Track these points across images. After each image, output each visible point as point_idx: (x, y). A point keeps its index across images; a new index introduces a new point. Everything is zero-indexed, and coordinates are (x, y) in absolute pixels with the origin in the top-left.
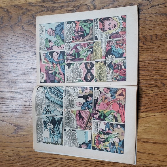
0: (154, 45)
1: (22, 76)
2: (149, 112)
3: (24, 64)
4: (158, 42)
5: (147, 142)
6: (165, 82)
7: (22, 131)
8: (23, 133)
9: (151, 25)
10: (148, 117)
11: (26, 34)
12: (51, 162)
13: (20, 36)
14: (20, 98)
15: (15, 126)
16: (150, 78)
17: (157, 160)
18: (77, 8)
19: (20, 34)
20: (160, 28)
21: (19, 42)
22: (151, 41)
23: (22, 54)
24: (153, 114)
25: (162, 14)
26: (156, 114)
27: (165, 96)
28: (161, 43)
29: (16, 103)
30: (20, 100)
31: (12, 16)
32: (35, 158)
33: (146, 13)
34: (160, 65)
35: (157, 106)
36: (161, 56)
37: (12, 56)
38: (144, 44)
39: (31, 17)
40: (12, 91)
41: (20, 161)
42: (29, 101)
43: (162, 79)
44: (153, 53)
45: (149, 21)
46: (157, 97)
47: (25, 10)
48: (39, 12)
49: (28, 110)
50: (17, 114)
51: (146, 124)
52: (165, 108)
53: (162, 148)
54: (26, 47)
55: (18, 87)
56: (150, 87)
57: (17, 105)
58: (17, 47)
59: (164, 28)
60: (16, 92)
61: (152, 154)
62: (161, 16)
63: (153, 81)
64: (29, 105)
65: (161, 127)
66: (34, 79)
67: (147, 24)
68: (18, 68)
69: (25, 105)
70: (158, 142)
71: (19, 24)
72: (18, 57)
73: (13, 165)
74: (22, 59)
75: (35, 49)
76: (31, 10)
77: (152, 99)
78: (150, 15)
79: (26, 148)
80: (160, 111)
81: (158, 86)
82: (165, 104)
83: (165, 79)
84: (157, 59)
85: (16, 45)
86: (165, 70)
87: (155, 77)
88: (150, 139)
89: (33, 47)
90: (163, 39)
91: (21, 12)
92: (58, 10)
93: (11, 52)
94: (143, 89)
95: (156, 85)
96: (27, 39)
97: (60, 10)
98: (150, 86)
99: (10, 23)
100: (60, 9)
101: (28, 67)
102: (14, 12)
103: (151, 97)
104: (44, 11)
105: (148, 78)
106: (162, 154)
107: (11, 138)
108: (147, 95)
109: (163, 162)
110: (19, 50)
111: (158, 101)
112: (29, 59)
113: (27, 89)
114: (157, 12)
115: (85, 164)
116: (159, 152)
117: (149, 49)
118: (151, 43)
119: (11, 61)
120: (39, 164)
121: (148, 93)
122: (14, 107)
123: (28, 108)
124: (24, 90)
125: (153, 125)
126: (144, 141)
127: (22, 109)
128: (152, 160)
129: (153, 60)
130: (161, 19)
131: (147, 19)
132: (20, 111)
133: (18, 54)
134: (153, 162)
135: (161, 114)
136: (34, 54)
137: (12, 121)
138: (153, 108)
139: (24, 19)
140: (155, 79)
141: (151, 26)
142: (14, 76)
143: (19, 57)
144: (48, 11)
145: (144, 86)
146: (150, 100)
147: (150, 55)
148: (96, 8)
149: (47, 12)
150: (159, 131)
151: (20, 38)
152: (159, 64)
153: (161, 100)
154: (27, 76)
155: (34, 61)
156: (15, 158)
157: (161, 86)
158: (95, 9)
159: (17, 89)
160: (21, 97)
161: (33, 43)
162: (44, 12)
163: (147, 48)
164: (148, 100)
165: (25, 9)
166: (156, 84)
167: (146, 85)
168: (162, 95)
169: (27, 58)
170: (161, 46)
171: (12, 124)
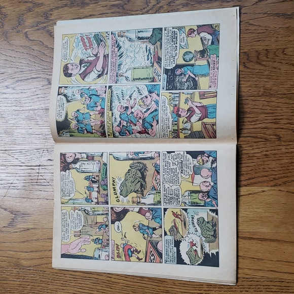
0: (262, 68)
1: (24, 122)
2: (253, 186)
3: (28, 101)
4: (270, 63)
5: (249, 238)
6: (282, 133)
7: (24, 222)
8: (25, 226)
9: (258, 33)
10: (251, 194)
11: (33, 47)
12: (77, 277)
13: (22, 50)
14: (20, 162)
15: (12, 212)
16: (256, 126)
17: (267, 270)
18: (126, 2)
19: (21, 46)
20: (273, 39)
21: (19, 61)
22: (258, 60)
23: (25, 83)
24: (260, 189)
25: (277, 14)
26: (266, 189)
27: (281, 158)
28: (276, 65)
29: (13, 171)
30: (21, 166)
31: (7, 15)
32: (49, 270)
33: (249, 12)
34: (273, 104)
35: (266, 175)
36: (275, 88)
37: (7, 87)
38: (245, 66)
39: (42, 16)
40: (5, 150)
41: (21, 275)
42: (38, 167)
43: (277, 128)
44: (261, 83)
45: (255, 25)
46: (266, 159)
47: (30, 5)
48: (57, 8)
49: (36, 184)
50: (15, 191)
51: (247, 207)
52: (280, 179)
53: (275, 248)
54: (32, 70)
55: (17, 143)
56: (256, 142)
57: (15, 175)
58: (16, 70)
59: (280, 39)
60: (14, 151)
61: (258, 259)
62: (276, 17)
63: (261, 131)
64: (37, 174)
65: (274, 213)
66: (47, 127)
67: (250, 31)
68: (18, 108)
69: (29, 175)
70: (268, 237)
71: (19, 28)
72: (17, 88)
73: (7, 284)
74: (25, 91)
75: (49, 73)
76: (42, 4)
77: (259, 163)
78: (257, 16)
79: (31, 252)
80: (272, 183)
81: (270, 141)
82: (281, 172)
83: (282, 128)
84: (268, 93)
85: (15, 67)
86: (281, 112)
87: (263, 125)
88: (254, 233)
89: (46, 71)
90: (278, 58)
91: (23, 7)
92: (91, 5)
93: (4, 80)
94: (244, 146)
95: (265, 139)
96: (33, 55)
97: (94, 5)
98: (255, 140)
99: (3, 27)
100: (96, 3)
101: (36, 107)
102: (11, 8)
103: (256, 160)
104: (66, 5)
105: (252, 127)
106: (276, 260)
107: (4, 235)
108: (249, 157)
109: (278, 272)
110: (19, 76)
111: (269, 167)
112: (37, 93)
113: (34, 146)
114: (267, 10)
115: (138, 278)
116: (270, 255)
117: (254, 76)
118: (257, 65)
119: (5, 96)
120: (55, 280)
121: (252, 152)
122: (10, 178)
123: (36, 181)
124: (27, 147)
125: (259, 208)
126: (244, 236)
127: (25, 182)
128: (258, 270)
129: (260, 94)
130: (276, 22)
131: (251, 22)
132: (20, 185)
133: (17, 84)
134: (260, 274)
135: (274, 190)
136: (47, 83)
137: (6, 203)
138: (260, 179)
139: (30, 20)
140: (264, 128)
141: (257, 35)
142: (10, 122)
143: (20, 88)
144: (74, 6)
145: (245, 141)
146: (255, 166)
147: (256, 86)
148: (160, 2)
149: (71, 7)
150: (270, 219)
151: (22, 54)
152: (271, 102)
153: (273, 164)
154: (33, 122)
155: (47, 95)
156: (12, 269)
157: (275, 140)
158: (158, 4)
159: (15, 146)
160: (23, 161)
161: (46, 64)
162: (66, 8)
163: (250, 73)
164: (252, 164)
165: (31, 2)
166: (266, 136)
167: (248, 138)
168: (276, 156)
169: (34, 90)
170: (274, 70)
171: (5, 210)
